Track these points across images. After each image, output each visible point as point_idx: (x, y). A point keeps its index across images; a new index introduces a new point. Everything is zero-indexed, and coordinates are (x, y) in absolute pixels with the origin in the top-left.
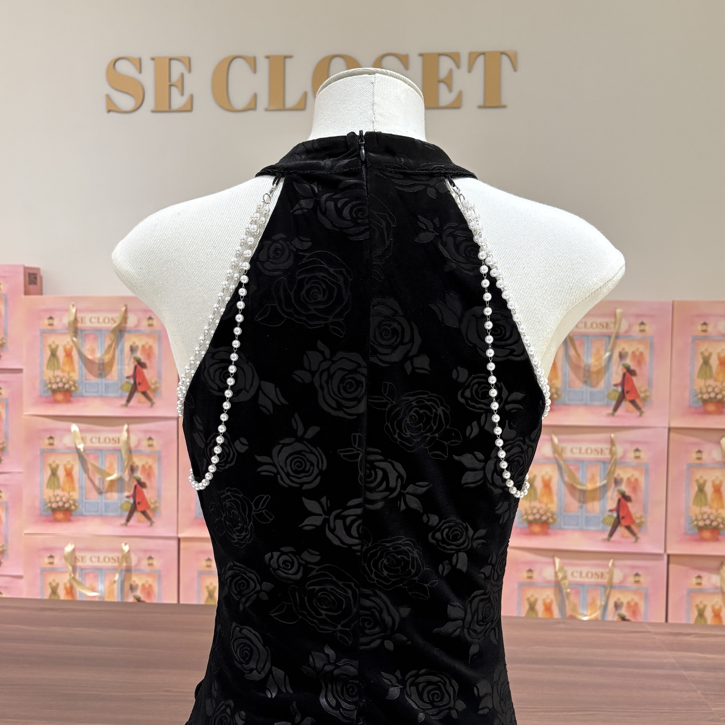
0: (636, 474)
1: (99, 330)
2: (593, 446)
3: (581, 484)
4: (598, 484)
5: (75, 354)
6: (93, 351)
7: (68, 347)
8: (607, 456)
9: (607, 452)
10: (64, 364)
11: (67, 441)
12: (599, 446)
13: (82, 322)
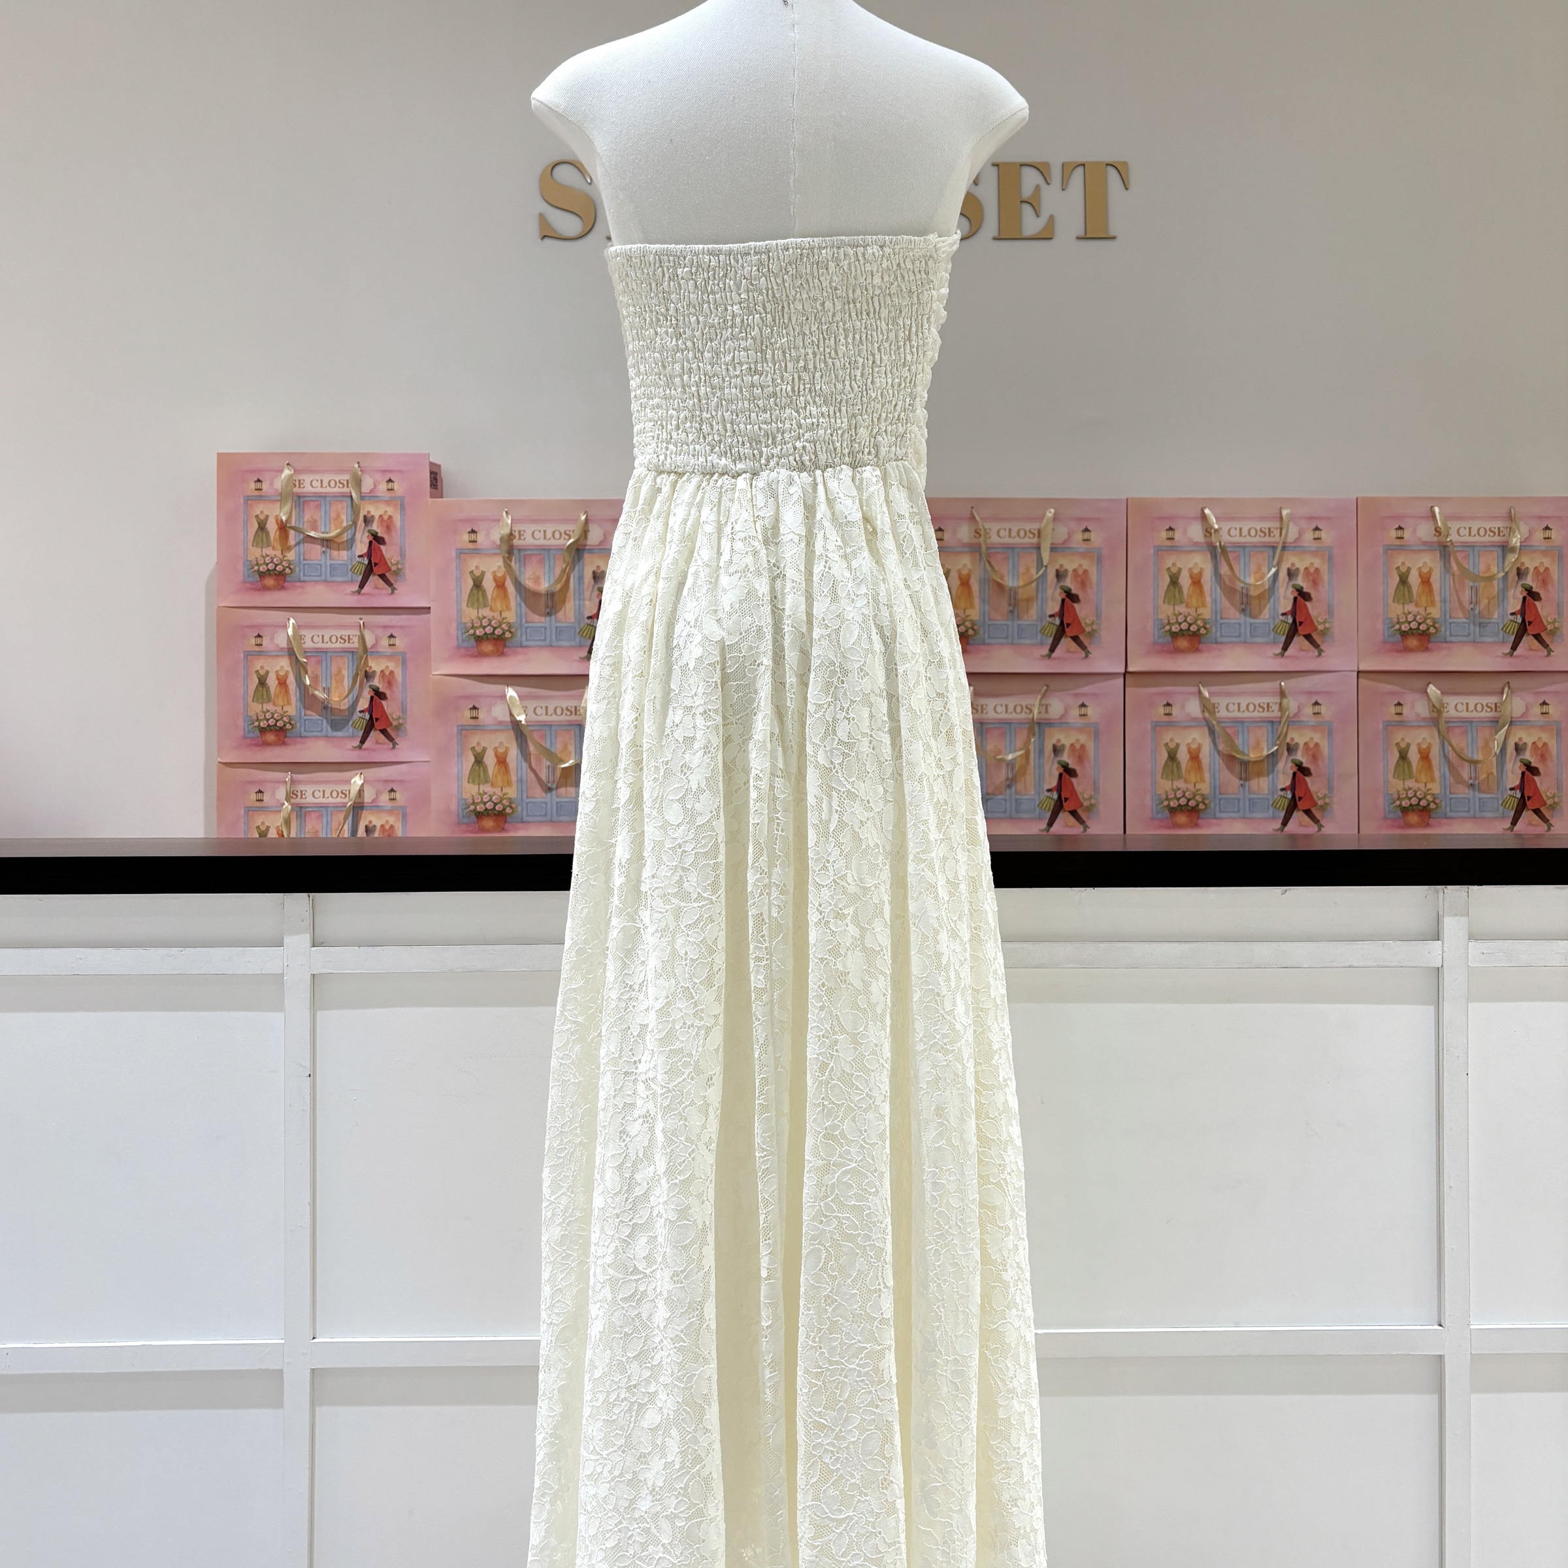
0: (1317, 737)
1: (547, 549)
2: (1258, 701)
3: (1243, 753)
4: (1265, 753)
5: (509, 585)
6: (537, 580)
7: (499, 574)
8: (1277, 714)
9: (1276, 708)
10: (494, 599)
11: (499, 713)
12: (1264, 700)
13: (520, 539)
